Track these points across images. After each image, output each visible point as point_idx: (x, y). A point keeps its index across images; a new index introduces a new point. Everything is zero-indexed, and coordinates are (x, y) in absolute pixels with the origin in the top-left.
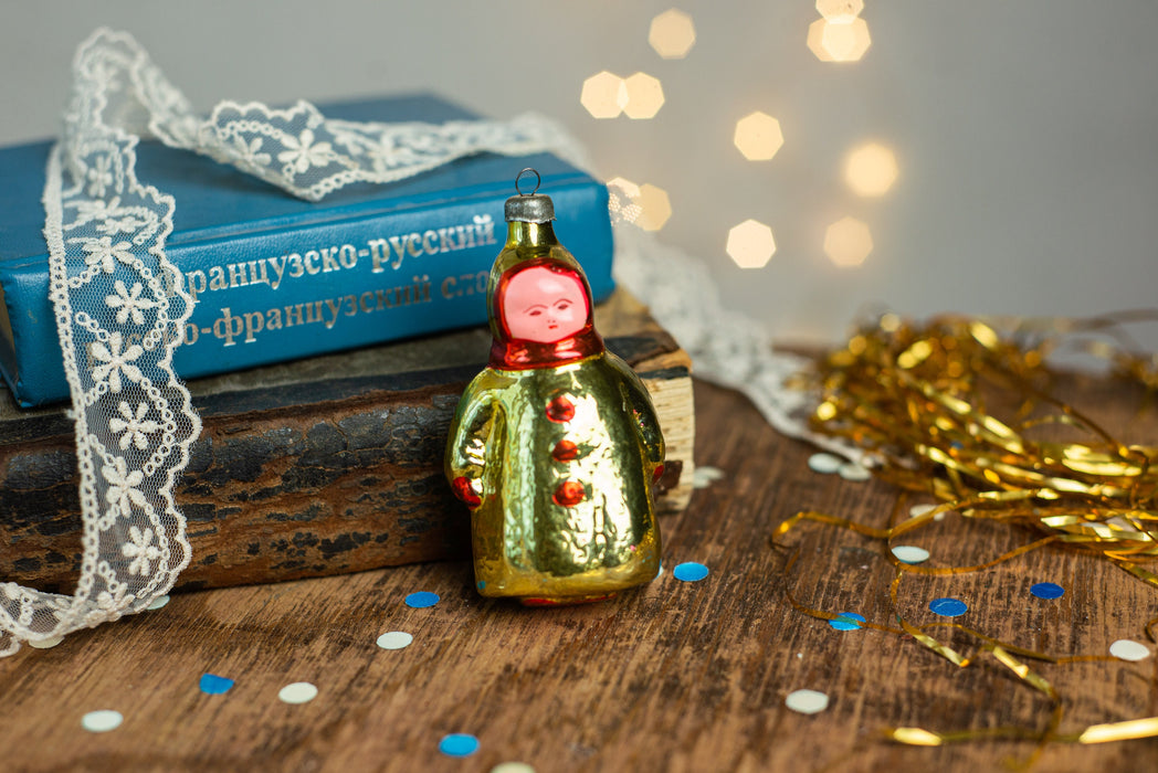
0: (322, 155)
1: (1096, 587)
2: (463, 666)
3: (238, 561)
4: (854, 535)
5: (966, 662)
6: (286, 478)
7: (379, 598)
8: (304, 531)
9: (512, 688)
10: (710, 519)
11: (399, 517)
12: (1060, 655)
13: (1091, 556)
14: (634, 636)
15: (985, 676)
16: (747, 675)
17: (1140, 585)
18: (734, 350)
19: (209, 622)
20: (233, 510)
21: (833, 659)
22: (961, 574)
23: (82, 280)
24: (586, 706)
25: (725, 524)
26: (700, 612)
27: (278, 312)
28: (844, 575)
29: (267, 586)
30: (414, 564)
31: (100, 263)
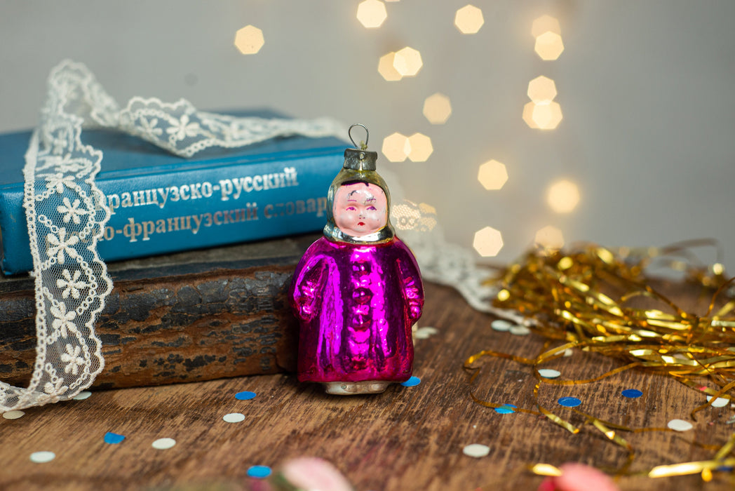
0: (193, 130)
1: (663, 392)
2: (266, 431)
3: (134, 371)
4: (515, 364)
5: (577, 431)
6: (164, 320)
7: (220, 395)
8: (175, 353)
9: (295, 442)
10: (427, 355)
11: (233, 346)
12: (637, 428)
13: (661, 375)
14: (373, 416)
15: (589, 438)
16: (441, 437)
17: (690, 391)
18: (452, 265)
19: (114, 407)
20: (131, 338)
21: (495, 429)
22: (580, 384)
23: (43, 197)
24: (340, 452)
25: (436, 357)
26: (416, 403)
27: (163, 222)
28: (507, 385)
29: (152, 388)
30: (243, 376)
31: (55, 187)
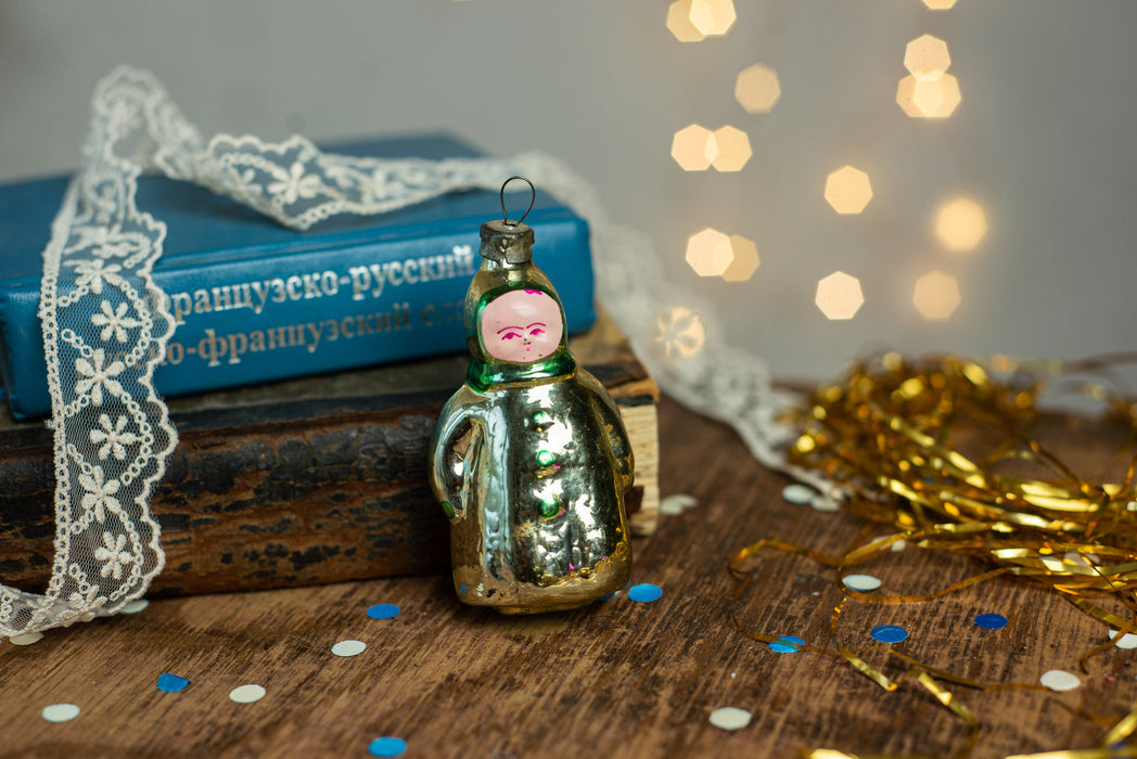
0: (310, 187)
1: (1041, 619)
2: (407, 675)
3: (212, 570)
4: (812, 563)
5: (894, 687)
6: (258, 491)
7: (344, 609)
8: (276, 542)
9: (449, 696)
10: (676, 544)
11: (366, 532)
12: (991, 683)
13: (1042, 589)
14: (576, 653)
15: (912, 700)
16: (677, 692)
17: (1085, 618)
18: (733, 385)
19: (180, 626)
20: (207, 521)
21: (765, 679)
22: (909, 603)
23: (70, 300)
24: (516, 715)
25: (689, 548)
26: (646, 631)
27: (261, 335)
28: (795, 600)
29: (241, 595)
30: (382, 578)
31: (89, 284)
